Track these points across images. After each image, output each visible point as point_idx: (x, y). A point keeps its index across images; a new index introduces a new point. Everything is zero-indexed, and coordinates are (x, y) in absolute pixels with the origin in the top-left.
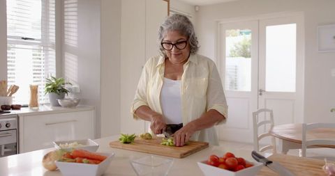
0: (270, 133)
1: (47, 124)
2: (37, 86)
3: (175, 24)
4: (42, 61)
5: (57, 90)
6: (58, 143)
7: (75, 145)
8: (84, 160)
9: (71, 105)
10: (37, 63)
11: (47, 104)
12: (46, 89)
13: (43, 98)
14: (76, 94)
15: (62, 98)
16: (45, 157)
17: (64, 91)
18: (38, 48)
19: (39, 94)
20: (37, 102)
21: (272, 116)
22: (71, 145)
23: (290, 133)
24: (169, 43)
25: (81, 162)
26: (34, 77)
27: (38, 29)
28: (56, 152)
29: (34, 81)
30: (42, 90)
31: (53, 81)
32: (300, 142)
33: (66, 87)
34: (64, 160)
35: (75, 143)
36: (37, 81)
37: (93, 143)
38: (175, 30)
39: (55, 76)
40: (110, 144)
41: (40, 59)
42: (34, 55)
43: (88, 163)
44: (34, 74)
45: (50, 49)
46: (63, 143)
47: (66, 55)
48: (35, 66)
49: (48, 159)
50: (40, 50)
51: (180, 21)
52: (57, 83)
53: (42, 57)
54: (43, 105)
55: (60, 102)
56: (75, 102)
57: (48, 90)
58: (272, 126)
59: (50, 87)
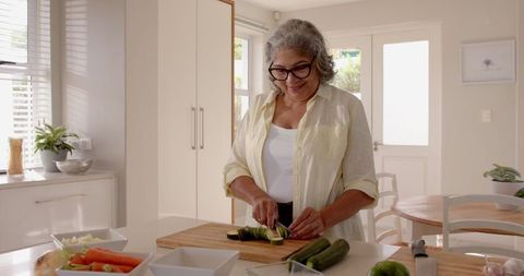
0: (394, 210)
1: (37, 202)
2: (21, 140)
3: (289, 38)
4: (29, 99)
5: (55, 146)
6: (59, 237)
7: (88, 240)
8: (106, 266)
9: (78, 171)
10: (22, 102)
11: (37, 169)
12: (35, 144)
13: (30, 158)
14: (86, 152)
15: (63, 158)
16: (39, 262)
17: (66, 148)
18: (21, 78)
19: (23, 153)
20: (20, 166)
21: (394, 183)
22: (81, 241)
23: (423, 211)
24: (282, 70)
25: (100, 270)
26: (15, 126)
27: (22, 47)
28: (57, 252)
29: (16, 132)
30: (29, 145)
31: (48, 132)
32: (439, 225)
33: (69, 141)
34: (71, 267)
35: (89, 236)
36: (20, 132)
37: (117, 235)
38: (291, 47)
39: (50, 123)
40: (158, 242)
41: (26, 95)
42: (15, 89)
43: (113, 271)
44: (16, 119)
45: (41, 79)
46: (69, 236)
47: (68, 90)
48: (16, 107)
49: (44, 265)
50: (25, 82)
51: (299, 32)
52: (55, 133)
53: (29, 92)
54: (30, 170)
55: (58, 164)
56: (85, 164)
57: (39, 145)
58: (396, 200)
59: (42, 141)
